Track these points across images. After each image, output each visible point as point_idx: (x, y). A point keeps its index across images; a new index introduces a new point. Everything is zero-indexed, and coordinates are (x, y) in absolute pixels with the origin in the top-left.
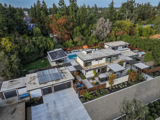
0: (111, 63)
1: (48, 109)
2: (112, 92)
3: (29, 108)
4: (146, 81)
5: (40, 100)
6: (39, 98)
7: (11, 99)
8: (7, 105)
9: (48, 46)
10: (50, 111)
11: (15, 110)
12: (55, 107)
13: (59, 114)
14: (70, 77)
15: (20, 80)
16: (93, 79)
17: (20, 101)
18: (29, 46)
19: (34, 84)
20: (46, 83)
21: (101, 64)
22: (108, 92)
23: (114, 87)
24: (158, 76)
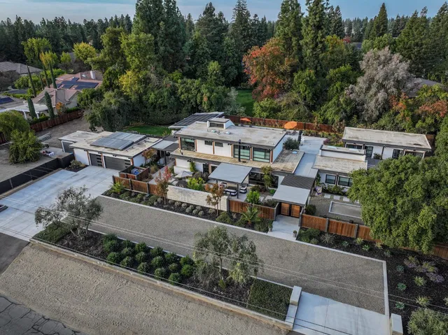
2: (161, 207)
3: (61, 168)
6: (82, 166)
9: (198, 102)
20: (98, 146)
22: (155, 203)
23: (176, 204)
24: (320, 243)
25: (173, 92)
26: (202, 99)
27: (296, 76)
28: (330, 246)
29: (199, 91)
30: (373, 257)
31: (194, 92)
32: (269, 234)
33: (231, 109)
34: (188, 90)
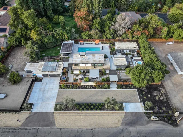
0: (95, 69)
1: (42, 86)
2: (80, 89)
3: (34, 82)
4: (110, 90)
5: (41, 79)
6: (41, 78)
7: (29, 74)
8: (27, 77)
9: (64, 38)
10: (42, 87)
11: (29, 81)
12: (45, 86)
13: (44, 90)
14: (60, 72)
15: (35, 64)
16: (77, 75)
17: (33, 76)
18: (49, 38)
19: (40, 70)
20: (45, 72)
21: (87, 67)
22: (77, 88)
23: (83, 86)
24: (123, 88)
25: (53, 36)
26: (65, 37)
27: (94, 21)
28: (125, 89)
29: (63, 34)
30: (134, 89)
31: (61, 35)
32: (111, 89)
33: (74, 37)
34: (59, 34)
